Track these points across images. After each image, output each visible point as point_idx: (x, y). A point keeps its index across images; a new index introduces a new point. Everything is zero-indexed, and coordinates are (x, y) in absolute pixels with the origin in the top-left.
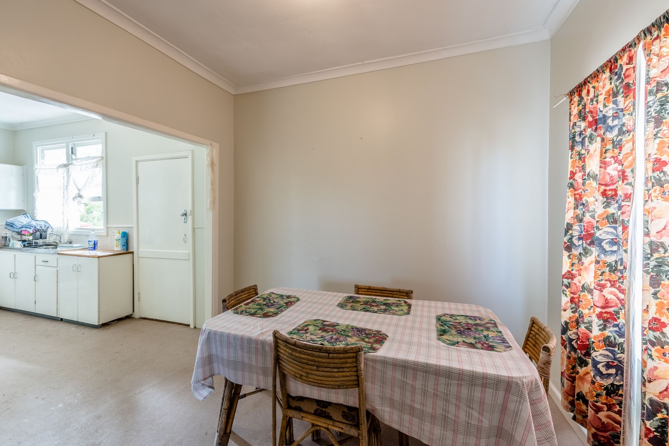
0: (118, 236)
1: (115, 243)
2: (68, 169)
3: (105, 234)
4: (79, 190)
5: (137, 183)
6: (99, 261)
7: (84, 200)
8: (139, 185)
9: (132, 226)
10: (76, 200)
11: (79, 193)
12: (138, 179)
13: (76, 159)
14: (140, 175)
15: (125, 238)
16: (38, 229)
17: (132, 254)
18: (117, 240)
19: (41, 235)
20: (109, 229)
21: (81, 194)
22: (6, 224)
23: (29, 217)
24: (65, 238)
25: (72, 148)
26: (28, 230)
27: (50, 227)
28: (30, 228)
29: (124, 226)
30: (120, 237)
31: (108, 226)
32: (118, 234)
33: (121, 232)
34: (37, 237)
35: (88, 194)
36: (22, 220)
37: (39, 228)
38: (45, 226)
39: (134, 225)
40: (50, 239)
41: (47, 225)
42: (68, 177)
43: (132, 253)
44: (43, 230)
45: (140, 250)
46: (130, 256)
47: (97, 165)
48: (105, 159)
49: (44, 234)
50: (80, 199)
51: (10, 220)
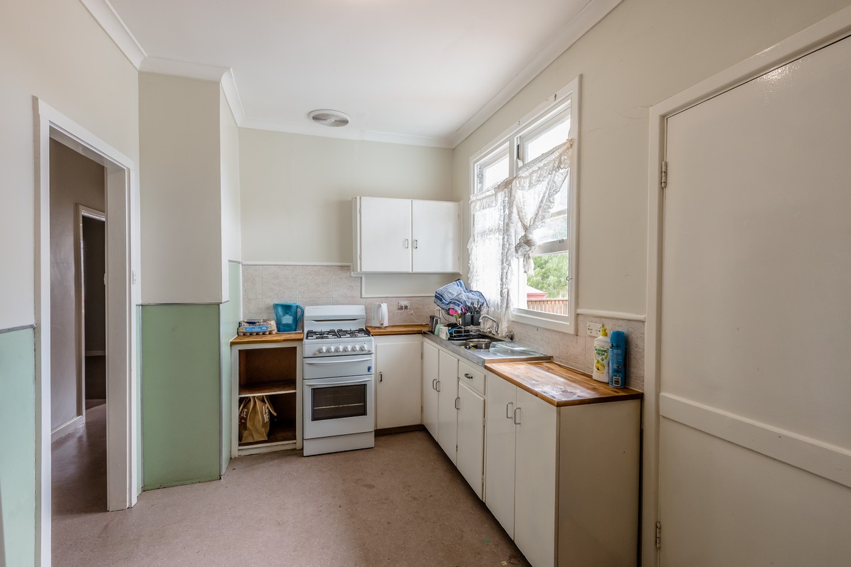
0: (602, 341)
1: (595, 359)
2: (511, 189)
3: (571, 331)
4: (526, 229)
5: (663, 185)
6: (559, 413)
7: (535, 253)
8: (668, 191)
9: (640, 317)
10: (521, 251)
11: (525, 236)
12: (664, 173)
13: (524, 165)
14: (671, 158)
15: (620, 352)
16: (469, 307)
17: (639, 400)
18: (601, 352)
19: (472, 317)
20: (580, 318)
21: (530, 237)
22: (436, 296)
23: (463, 284)
24: (504, 329)
25: (518, 146)
26: (456, 308)
27: (485, 304)
28: (459, 305)
29: (621, 314)
30: (608, 346)
31: (579, 311)
32: (601, 337)
33: (610, 333)
34: (466, 322)
35: (541, 236)
36: (453, 290)
37: (469, 304)
38: (478, 302)
39: (648, 315)
40: (486, 327)
41: (481, 300)
42: (511, 204)
43: (640, 397)
44: (475, 308)
45: (661, 394)
46: (630, 406)
47: (560, 163)
48: (575, 146)
49: (476, 316)
50: (528, 248)
51: (441, 289)
